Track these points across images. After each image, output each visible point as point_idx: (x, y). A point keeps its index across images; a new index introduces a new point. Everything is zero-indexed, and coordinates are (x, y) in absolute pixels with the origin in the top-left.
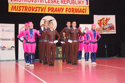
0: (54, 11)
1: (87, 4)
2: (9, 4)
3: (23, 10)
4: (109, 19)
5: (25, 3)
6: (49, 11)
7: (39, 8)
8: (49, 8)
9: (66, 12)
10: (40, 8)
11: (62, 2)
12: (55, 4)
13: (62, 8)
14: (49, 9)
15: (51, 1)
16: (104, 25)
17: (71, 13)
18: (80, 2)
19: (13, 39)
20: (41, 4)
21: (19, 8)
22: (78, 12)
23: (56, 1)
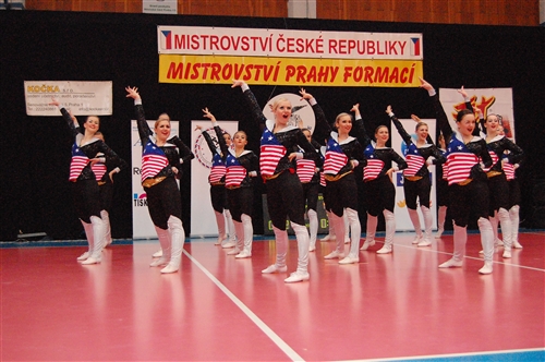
0: (305, 77)
1: (417, 53)
2: (162, 60)
3: (204, 77)
4: (493, 100)
5: (210, 52)
6: (290, 78)
7: (258, 67)
8: (288, 68)
9: (345, 80)
10: (261, 67)
11: (334, 47)
12: (310, 54)
13: (332, 68)
14: (289, 72)
15: (296, 46)
17: (362, 83)
18: (392, 47)
20: (264, 54)
21: (191, 69)
22: (386, 81)
23: (314, 45)
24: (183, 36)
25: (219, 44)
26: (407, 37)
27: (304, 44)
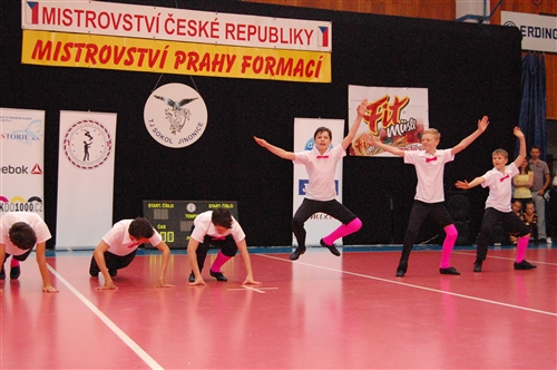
0: (197, 65)
1: (325, 44)
2: (24, 33)
3: (77, 60)
4: (406, 101)
5: (86, 30)
6: (180, 66)
7: (142, 51)
8: (178, 53)
9: (243, 71)
10: (146, 51)
11: (231, 32)
12: (203, 39)
13: (228, 56)
14: (178, 58)
15: (187, 28)
16: (385, 123)
17: (262, 76)
18: (297, 36)
19: (37, 170)
20: (150, 35)
21: (62, 49)
22: (289, 74)
23: (208, 28)
24: (53, 10)
25: (96, 21)
26: (314, 25)
27: (197, 27)
